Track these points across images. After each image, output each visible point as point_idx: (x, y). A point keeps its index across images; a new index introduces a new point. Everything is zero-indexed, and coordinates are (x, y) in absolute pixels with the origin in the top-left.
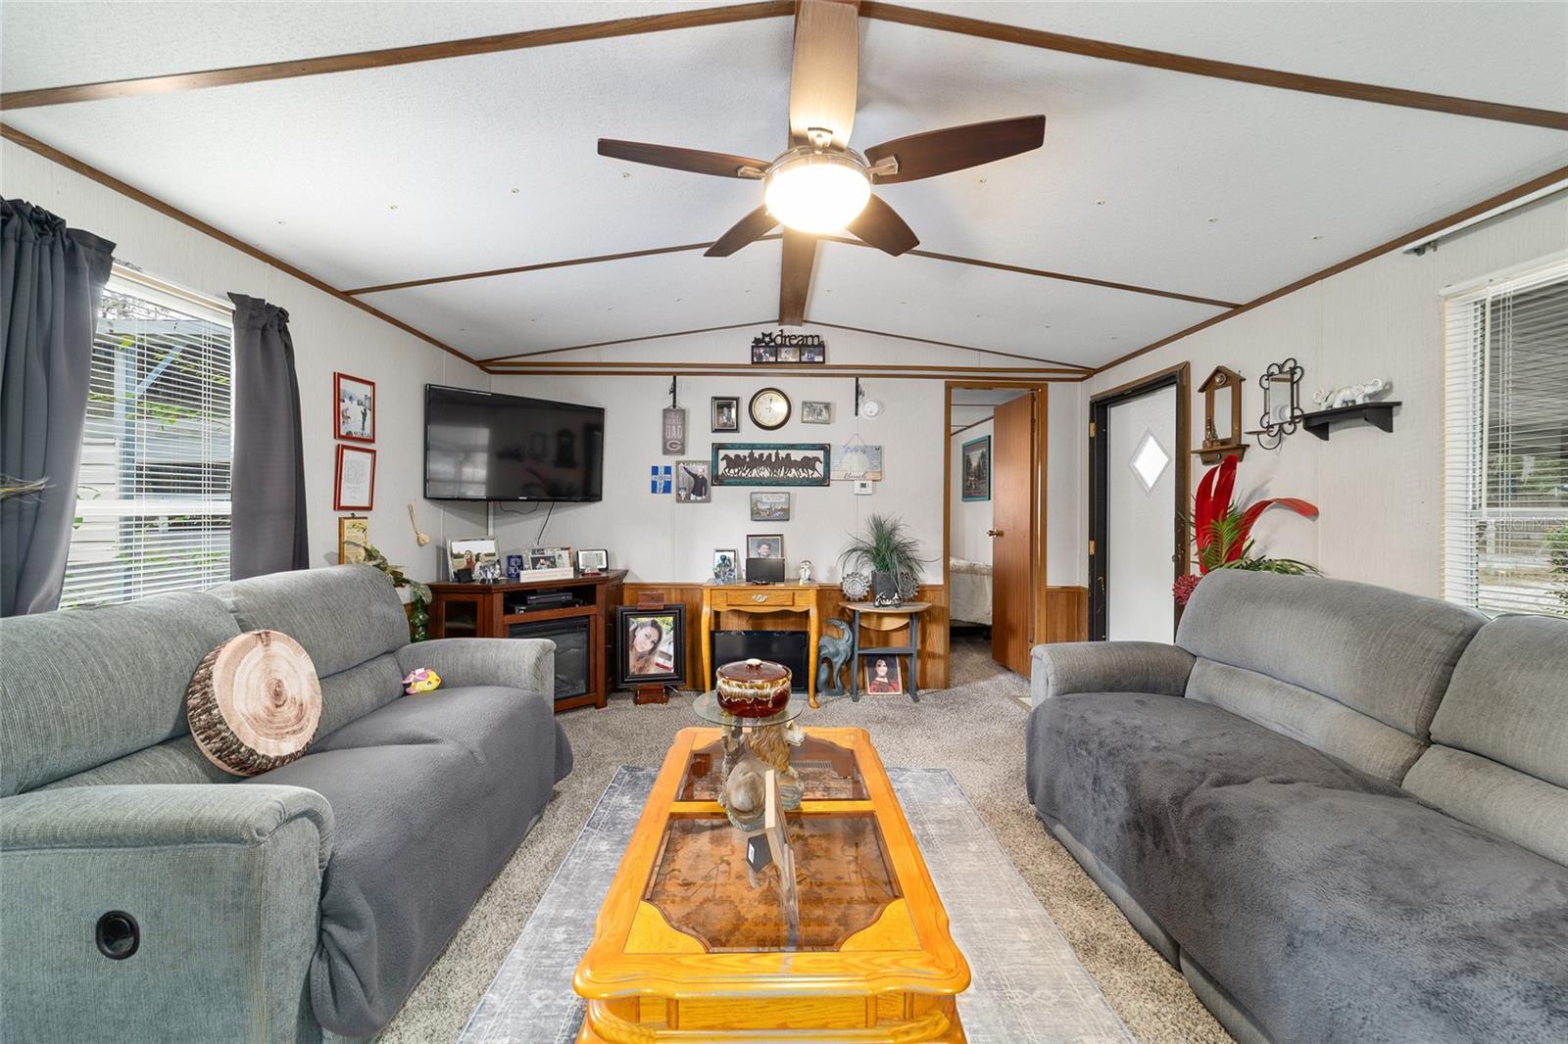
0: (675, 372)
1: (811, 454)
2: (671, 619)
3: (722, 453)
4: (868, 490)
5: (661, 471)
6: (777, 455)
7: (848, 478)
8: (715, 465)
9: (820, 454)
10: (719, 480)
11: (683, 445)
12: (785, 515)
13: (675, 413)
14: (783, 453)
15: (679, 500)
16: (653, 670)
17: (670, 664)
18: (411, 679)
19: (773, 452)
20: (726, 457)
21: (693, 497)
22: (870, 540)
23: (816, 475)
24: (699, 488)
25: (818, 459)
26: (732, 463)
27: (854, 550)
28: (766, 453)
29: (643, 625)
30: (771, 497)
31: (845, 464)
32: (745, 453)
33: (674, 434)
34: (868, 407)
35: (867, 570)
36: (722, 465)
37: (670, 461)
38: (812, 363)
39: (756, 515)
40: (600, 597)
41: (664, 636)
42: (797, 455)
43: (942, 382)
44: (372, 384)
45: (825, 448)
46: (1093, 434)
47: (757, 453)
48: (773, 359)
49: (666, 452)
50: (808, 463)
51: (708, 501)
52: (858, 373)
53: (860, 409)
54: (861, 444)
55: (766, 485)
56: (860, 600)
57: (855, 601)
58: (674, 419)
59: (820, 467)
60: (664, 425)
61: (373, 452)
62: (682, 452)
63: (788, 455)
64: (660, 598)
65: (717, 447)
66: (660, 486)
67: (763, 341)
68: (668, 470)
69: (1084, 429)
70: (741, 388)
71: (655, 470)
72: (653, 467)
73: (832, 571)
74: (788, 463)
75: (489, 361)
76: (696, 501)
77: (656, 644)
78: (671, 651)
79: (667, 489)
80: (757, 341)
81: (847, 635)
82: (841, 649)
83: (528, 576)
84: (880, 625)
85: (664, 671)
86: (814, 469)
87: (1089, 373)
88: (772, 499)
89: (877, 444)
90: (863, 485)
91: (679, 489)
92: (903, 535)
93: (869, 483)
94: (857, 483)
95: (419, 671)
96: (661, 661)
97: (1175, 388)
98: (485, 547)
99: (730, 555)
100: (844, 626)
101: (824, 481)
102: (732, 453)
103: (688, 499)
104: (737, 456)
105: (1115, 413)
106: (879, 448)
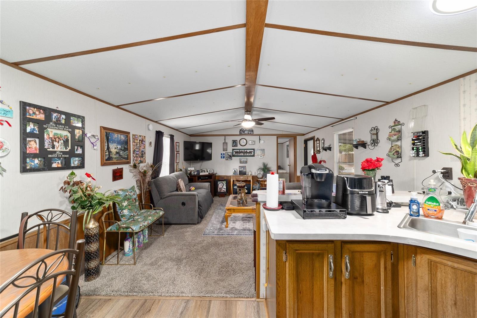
0: (225, 136)
1: (251, 151)
2: (225, 182)
3: (234, 151)
4: (262, 157)
5: (223, 154)
6: (244, 151)
7: (258, 155)
8: (233, 153)
9: (253, 151)
10: (234, 156)
11: (227, 149)
12: (246, 162)
13: (225, 143)
14: (246, 151)
15: (226, 160)
16: (222, 191)
17: (225, 190)
18: (191, 188)
19: (244, 150)
20: (235, 151)
21: (229, 159)
22: (262, 167)
23: (252, 155)
24: (230, 157)
25: (252, 152)
26: (236, 152)
27: (259, 169)
28: (242, 151)
29: (220, 183)
30: (243, 159)
31: (257, 153)
32: (239, 151)
33: (225, 147)
34: (262, 142)
35: (262, 173)
36: (234, 153)
37: (224, 152)
38: (251, 134)
39: (241, 162)
40: (213, 178)
41: (224, 185)
42: (248, 151)
43: (276, 136)
44: (179, 143)
45: (254, 149)
46: (305, 146)
47: (241, 151)
48: (243, 133)
49: (223, 151)
50: (250, 152)
51: (232, 160)
52: (260, 135)
53: (260, 142)
54: (261, 149)
55: (243, 157)
57: (260, 178)
58: (225, 144)
59: (253, 153)
60: (223, 146)
61: (179, 154)
62: (227, 151)
63: (247, 151)
64: (223, 178)
65: (233, 150)
66: (223, 157)
67: (241, 130)
68: (224, 154)
69: (303, 145)
70: (238, 138)
71: (222, 154)
73: (255, 173)
74: (247, 152)
75: (191, 135)
76: (229, 160)
77: (223, 186)
78: (225, 188)
79: (224, 158)
80: (240, 130)
81: (258, 185)
82: (257, 187)
83: (201, 174)
84: (264, 183)
85: (224, 191)
86: (252, 153)
87: (304, 135)
88: (244, 159)
89: (264, 148)
90: (261, 156)
91: (226, 158)
92: (269, 166)
93: (262, 156)
94: (260, 156)
95: (192, 187)
96: (224, 189)
97: (313, 141)
98: (193, 169)
99: (236, 170)
100: (258, 183)
101: (254, 156)
102: (236, 151)
103: (228, 160)
104: (237, 151)
105: (308, 142)
106: (264, 149)
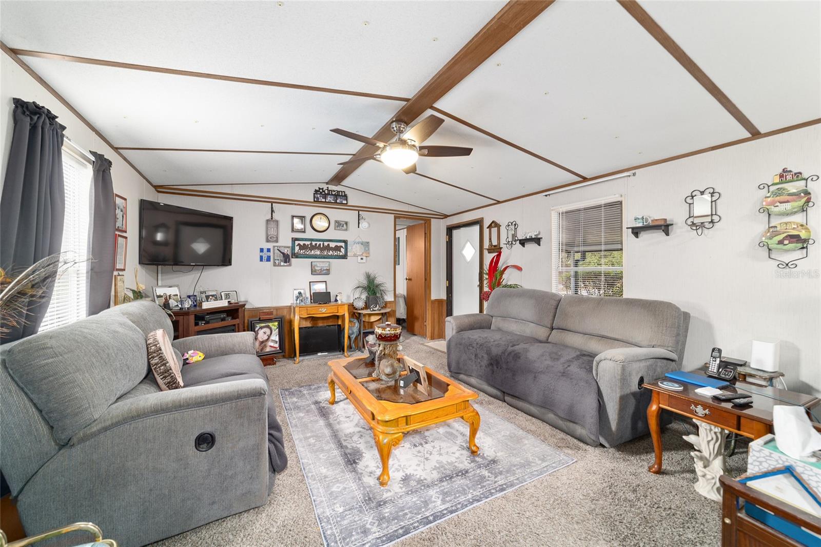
0: (272, 201)
1: (339, 244)
2: (276, 323)
3: (297, 243)
4: (364, 261)
5: (265, 250)
6: (323, 244)
7: (355, 255)
8: (293, 248)
9: (343, 244)
10: (296, 256)
11: (277, 238)
12: (328, 272)
13: (272, 221)
14: (326, 244)
15: (275, 265)
16: (268, 349)
17: (277, 345)
18: (187, 356)
19: (322, 243)
20: (299, 245)
21: (282, 264)
22: (365, 282)
23: (341, 254)
24: (286, 259)
25: (342, 247)
26: (302, 247)
27: (358, 287)
28: (318, 243)
29: (261, 328)
30: (321, 264)
31: (354, 249)
32: (308, 243)
33: (272, 232)
34: (364, 224)
35: (364, 296)
36: (297, 248)
37: (270, 245)
38: (341, 204)
39: (314, 272)
40: (240, 315)
41: (273, 333)
42: (332, 245)
43: (393, 215)
44: (125, 199)
45: (345, 242)
46: (447, 240)
47: (314, 243)
48: (324, 200)
49: (268, 241)
50: (338, 248)
51: (290, 265)
52: (359, 209)
53: (360, 225)
54: (360, 240)
55: (319, 258)
56: (362, 309)
57: (359, 310)
58: (272, 225)
59: (343, 250)
60: (267, 228)
61: (126, 238)
62: (277, 241)
63: (328, 245)
64: (271, 313)
65: (294, 240)
66: (265, 258)
67: (319, 191)
68: (269, 250)
69: (444, 238)
70: (308, 212)
71: (262, 250)
72: (261, 249)
73: (349, 297)
74: (328, 248)
75: (161, 187)
76: (284, 266)
77: (269, 337)
78: (277, 339)
79: (268, 259)
80: (316, 191)
81: (357, 324)
82: (355, 331)
83: (206, 305)
84: (369, 319)
85: (273, 349)
86: (340, 251)
87: (446, 216)
88: (322, 265)
89: (367, 241)
90: (362, 259)
91: (274, 260)
92: (378, 280)
93: (364, 258)
94: (359, 258)
96: (272, 344)
97: (479, 227)
99: (302, 292)
100: (355, 321)
101: (345, 257)
102: (302, 243)
103: (279, 265)
104: (304, 244)
105: (455, 232)
106: (368, 243)
